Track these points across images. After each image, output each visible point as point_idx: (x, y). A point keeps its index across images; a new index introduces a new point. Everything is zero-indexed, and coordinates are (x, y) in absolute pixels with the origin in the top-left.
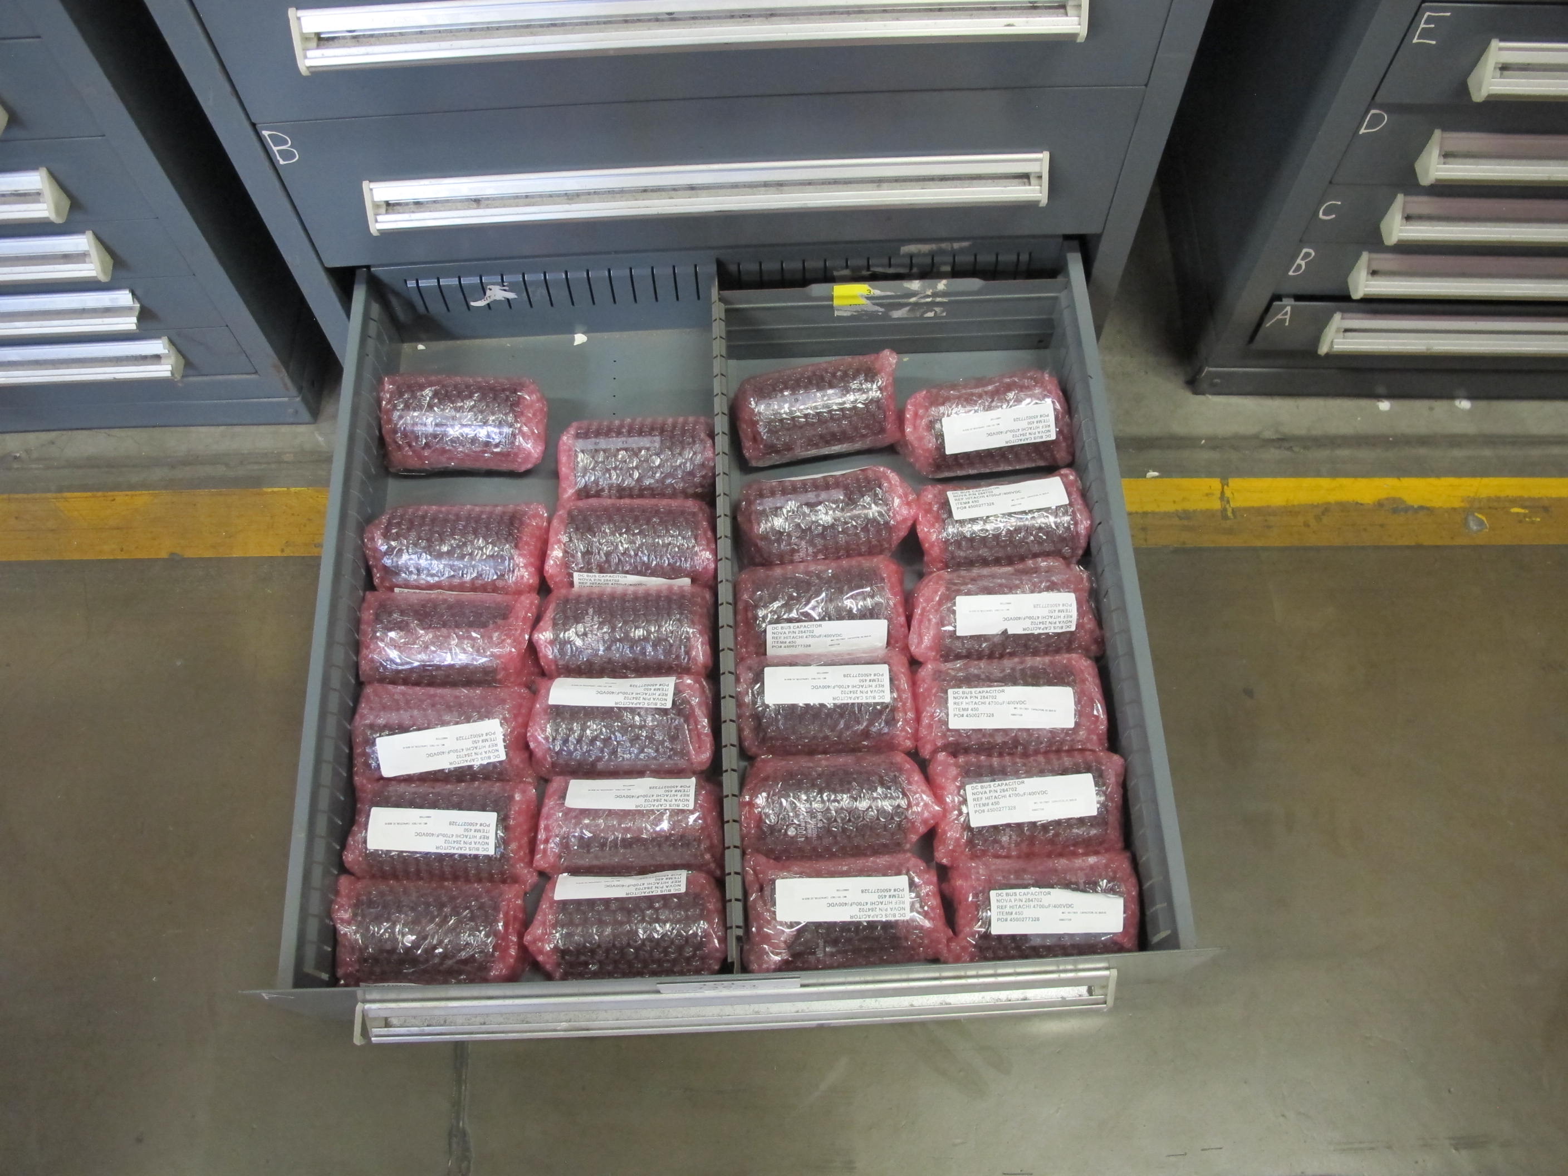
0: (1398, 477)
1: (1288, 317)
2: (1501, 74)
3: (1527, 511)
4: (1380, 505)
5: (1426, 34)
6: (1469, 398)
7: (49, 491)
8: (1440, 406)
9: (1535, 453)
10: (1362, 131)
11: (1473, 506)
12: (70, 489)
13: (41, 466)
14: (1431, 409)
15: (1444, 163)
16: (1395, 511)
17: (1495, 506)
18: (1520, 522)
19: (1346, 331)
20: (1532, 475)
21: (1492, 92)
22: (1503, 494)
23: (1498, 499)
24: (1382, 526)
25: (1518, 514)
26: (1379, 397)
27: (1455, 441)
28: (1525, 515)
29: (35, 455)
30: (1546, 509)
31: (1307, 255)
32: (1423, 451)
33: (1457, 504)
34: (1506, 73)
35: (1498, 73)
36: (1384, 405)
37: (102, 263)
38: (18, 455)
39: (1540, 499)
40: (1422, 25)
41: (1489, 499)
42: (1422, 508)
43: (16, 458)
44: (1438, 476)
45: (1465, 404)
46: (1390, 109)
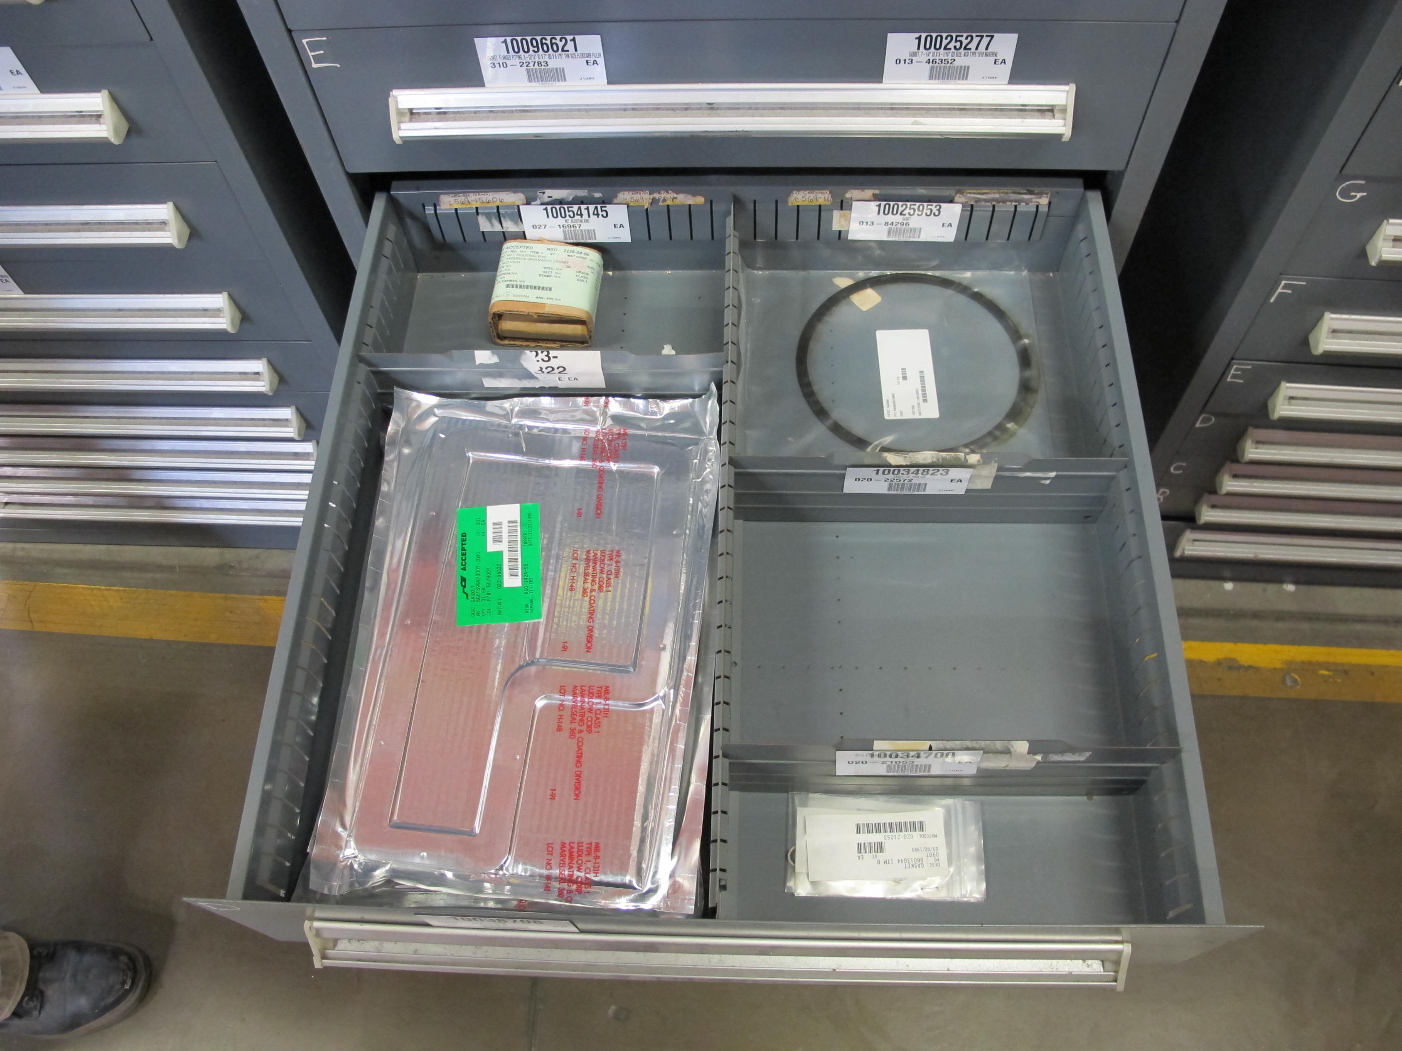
0: (1235, 642)
2: (1289, 402)
3: (1331, 673)
4: (1219, 663)
5: (1234, 376)
6: (1296, 582)
7: (254, 594)
8: (1271, 588)
9: (1341, 628)
10: (1198, 425)
11: (1291, 667)
12: (270, 593)
13: (249, 574)
14: (1264, 590)
15: (1256, 448)
16: (1230, 668)
17: (1307, 668)
18: (1325, 681)
19: (1195, 540)
20: (1338, 645)
21: (1283, 415)
22: (1314, 659)
23: (1310, 663)
24: (1219, 679)
25: (1324, 676)
26: (1225, 579)
27: (1280, 616)
28: (1329, 676)
29: (245, 565)
30: (1346, 672)
31: (1163, 492)
32: (1255, 623)
33: (1278, 665)
34: (1293, 401)
35: (1287, 402)
36: (1229, 586)
39: (1342, 664)
40: (1232, 372)
41: (1303, 663)
42: (1250, 667)
44: (1265, 643)
45: (1290, 588)
46: (1215, 415)
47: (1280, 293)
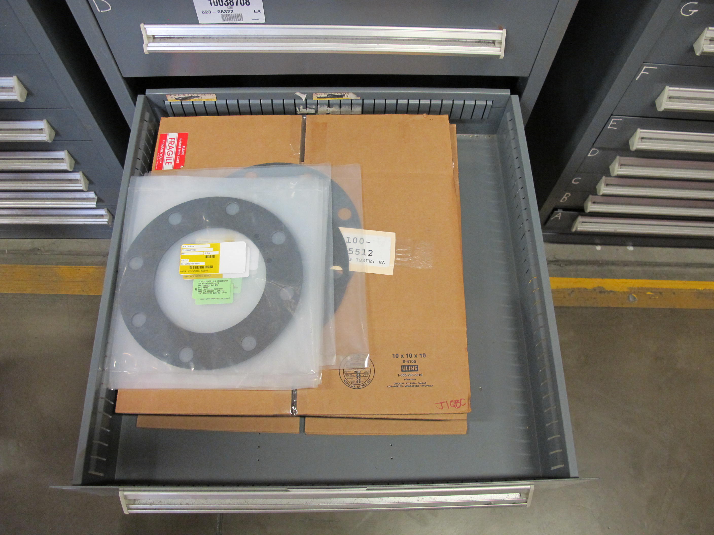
0: (603, 278)
1: (560, 216)
2: (641, 141)
3: (653, 294)
4: (594, 289)
5: (612, 125)
6: (634, 245)
7: (53, 264)
8: (621, 249)
9: (658, 269)
10: (589, 155)
11: (632, 291)
12: (62, 264)
13: (49, 254)
14: (617, 250)
15: (621, 168)
16: (600, 292)
17: (641, 291)
18: (650, 298)
19: (583, 222)
20: (657, 279)
21: (637, 148)
22: (644, 287)
23: (642, 288)
24: (595, 298)
25: (649, 295)
26: (597, 244)
27: (626, 264)
28: (652, 296)
29: (47, 249)
30: (661, 293)
31: (567, 195)
32: (613, 268)
33: (625, 290)
34: (643, 140)
36: (599, 248)
37: (85, 183)
38: (39, 248)
39: (658, 289)
40: (611, 123)
41: (638, 288)
42: (611, 291)
43: (39, 250)
44: (619, 278)
45: (631, 248)
46: (599, 148)
47: (642, 74)
